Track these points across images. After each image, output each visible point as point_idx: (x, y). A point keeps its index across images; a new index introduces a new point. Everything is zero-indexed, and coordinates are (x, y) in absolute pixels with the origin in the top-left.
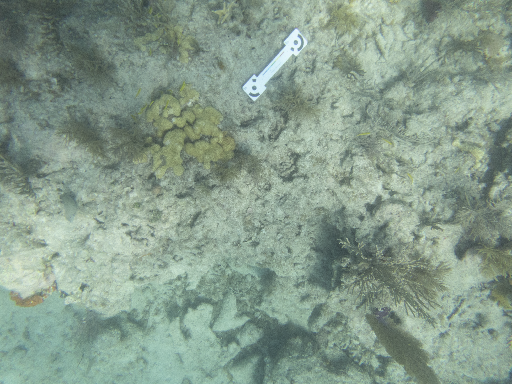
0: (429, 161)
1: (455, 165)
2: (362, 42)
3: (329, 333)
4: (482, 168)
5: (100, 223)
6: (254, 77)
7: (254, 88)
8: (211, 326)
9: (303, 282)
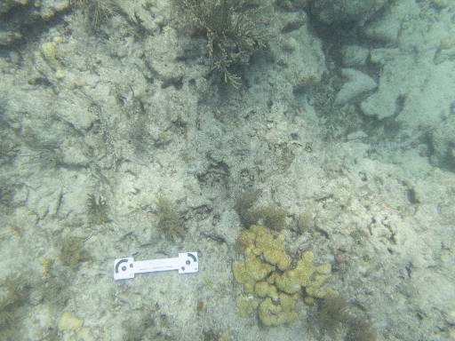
1: (77, 57)
2: (70, 219)
4: (55, 34)
5: (408, 270)
6: (181, 271)
7: (188, 263)
8: (375, 90)
9: (279, 64)
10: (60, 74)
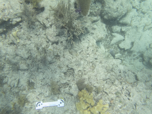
0: (30, 42)
1: (24, 35)
2: (22, 88)
3: (95, 12)
5: (135, 105)
7: (61, 103)
8: (124, 40)
9: (91, 33)
10: (18, 41)
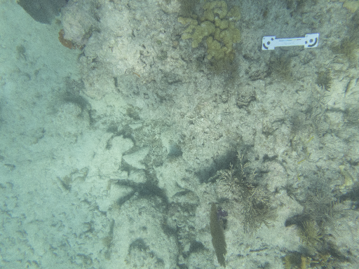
0: (319, 164)
1: (330, 177)
4: (343, 191)
5: (134, 35)
6: (274, 37)
8: (124, 154)
9: (192, 172)
10: (342, 167)
